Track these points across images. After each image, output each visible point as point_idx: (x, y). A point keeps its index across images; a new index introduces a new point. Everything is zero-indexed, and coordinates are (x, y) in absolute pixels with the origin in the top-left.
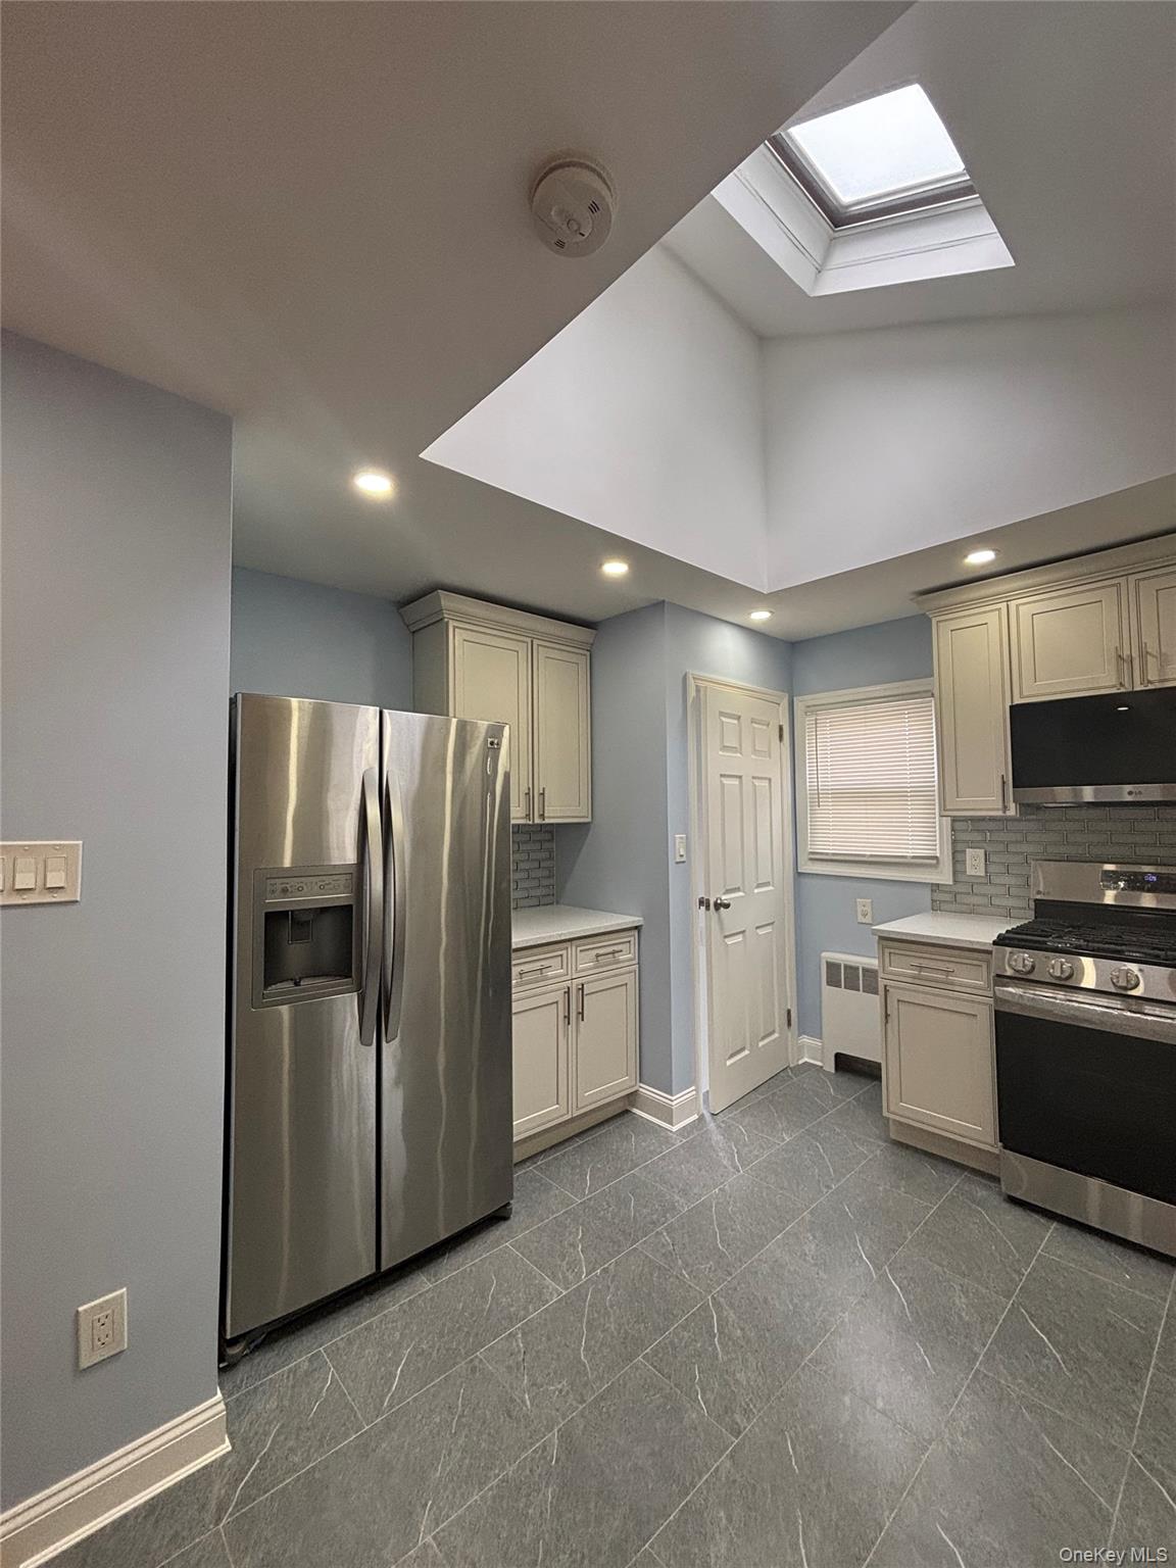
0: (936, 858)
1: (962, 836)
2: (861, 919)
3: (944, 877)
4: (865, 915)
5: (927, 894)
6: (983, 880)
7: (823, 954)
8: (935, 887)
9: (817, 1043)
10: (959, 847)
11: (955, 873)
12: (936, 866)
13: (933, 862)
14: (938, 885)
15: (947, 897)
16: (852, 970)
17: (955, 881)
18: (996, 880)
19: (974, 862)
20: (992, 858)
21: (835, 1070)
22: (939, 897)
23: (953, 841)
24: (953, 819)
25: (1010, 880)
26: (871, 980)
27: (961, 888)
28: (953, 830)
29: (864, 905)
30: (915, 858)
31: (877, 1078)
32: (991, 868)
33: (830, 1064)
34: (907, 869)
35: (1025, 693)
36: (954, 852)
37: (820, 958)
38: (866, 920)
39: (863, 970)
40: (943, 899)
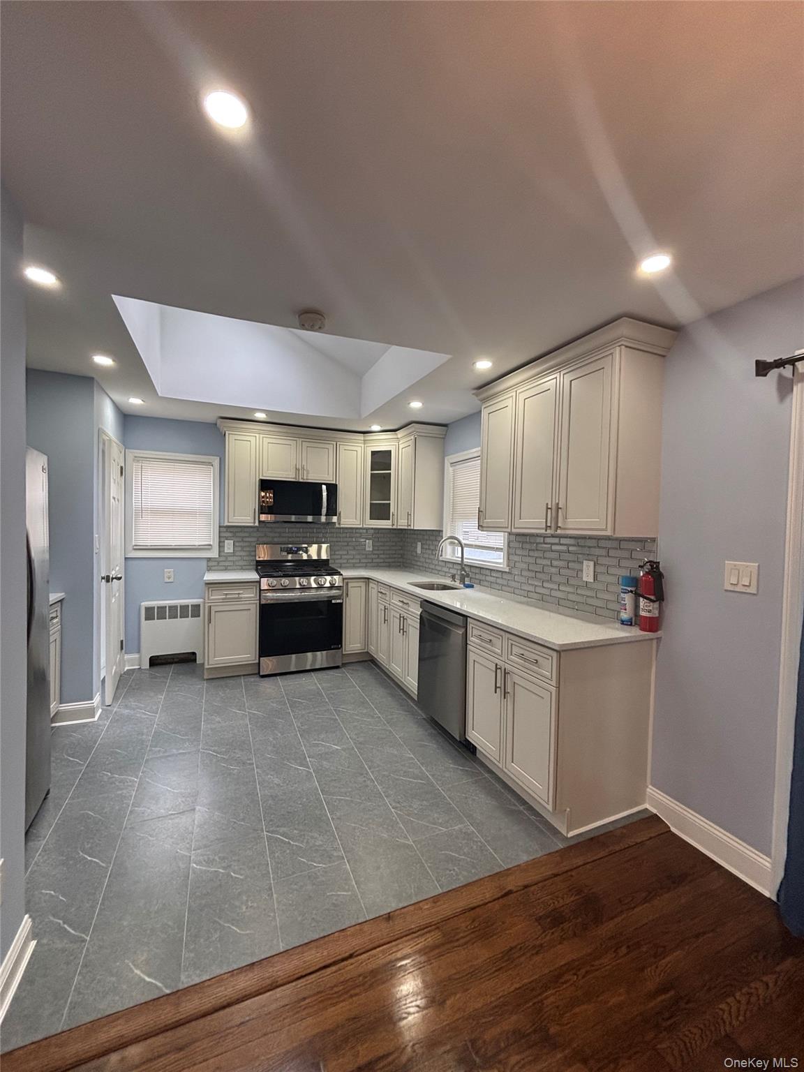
0: (210, 545)
1: (223, 534)
2: (167, 580)
3: (214, 554)
4: (169, 578)
5: (204, 563)
6: (232, 555)
7: (143, 604)
8: (209, 559)
9: (136, 656)
10: (222, 540)
11: (219, 552)
12: (209, 549)
13: (208, 547)
14: (210, 558)
15: (215, 564)
16: (162, 609)
17: (219, 556)
18: (238, 554)
19: (229, 546)
20: (237, 544)
21: (150, 666)
22: (210, 564)
23: (220, 537)
24: (220, 527)
25: (244, 554)
26: (174, 612)
27: (222, 559)
28: (220, 532)
29: (169, 572)
30: (199, 545)
31: (176, 663)
32: (236, 549)
33: (146, 665)
34: (194, 551)
35: (264, 475)
36: (220, 542)
37: (140, 606)
38: (170, 580)
39: (169, 607)
40: (212, 565)
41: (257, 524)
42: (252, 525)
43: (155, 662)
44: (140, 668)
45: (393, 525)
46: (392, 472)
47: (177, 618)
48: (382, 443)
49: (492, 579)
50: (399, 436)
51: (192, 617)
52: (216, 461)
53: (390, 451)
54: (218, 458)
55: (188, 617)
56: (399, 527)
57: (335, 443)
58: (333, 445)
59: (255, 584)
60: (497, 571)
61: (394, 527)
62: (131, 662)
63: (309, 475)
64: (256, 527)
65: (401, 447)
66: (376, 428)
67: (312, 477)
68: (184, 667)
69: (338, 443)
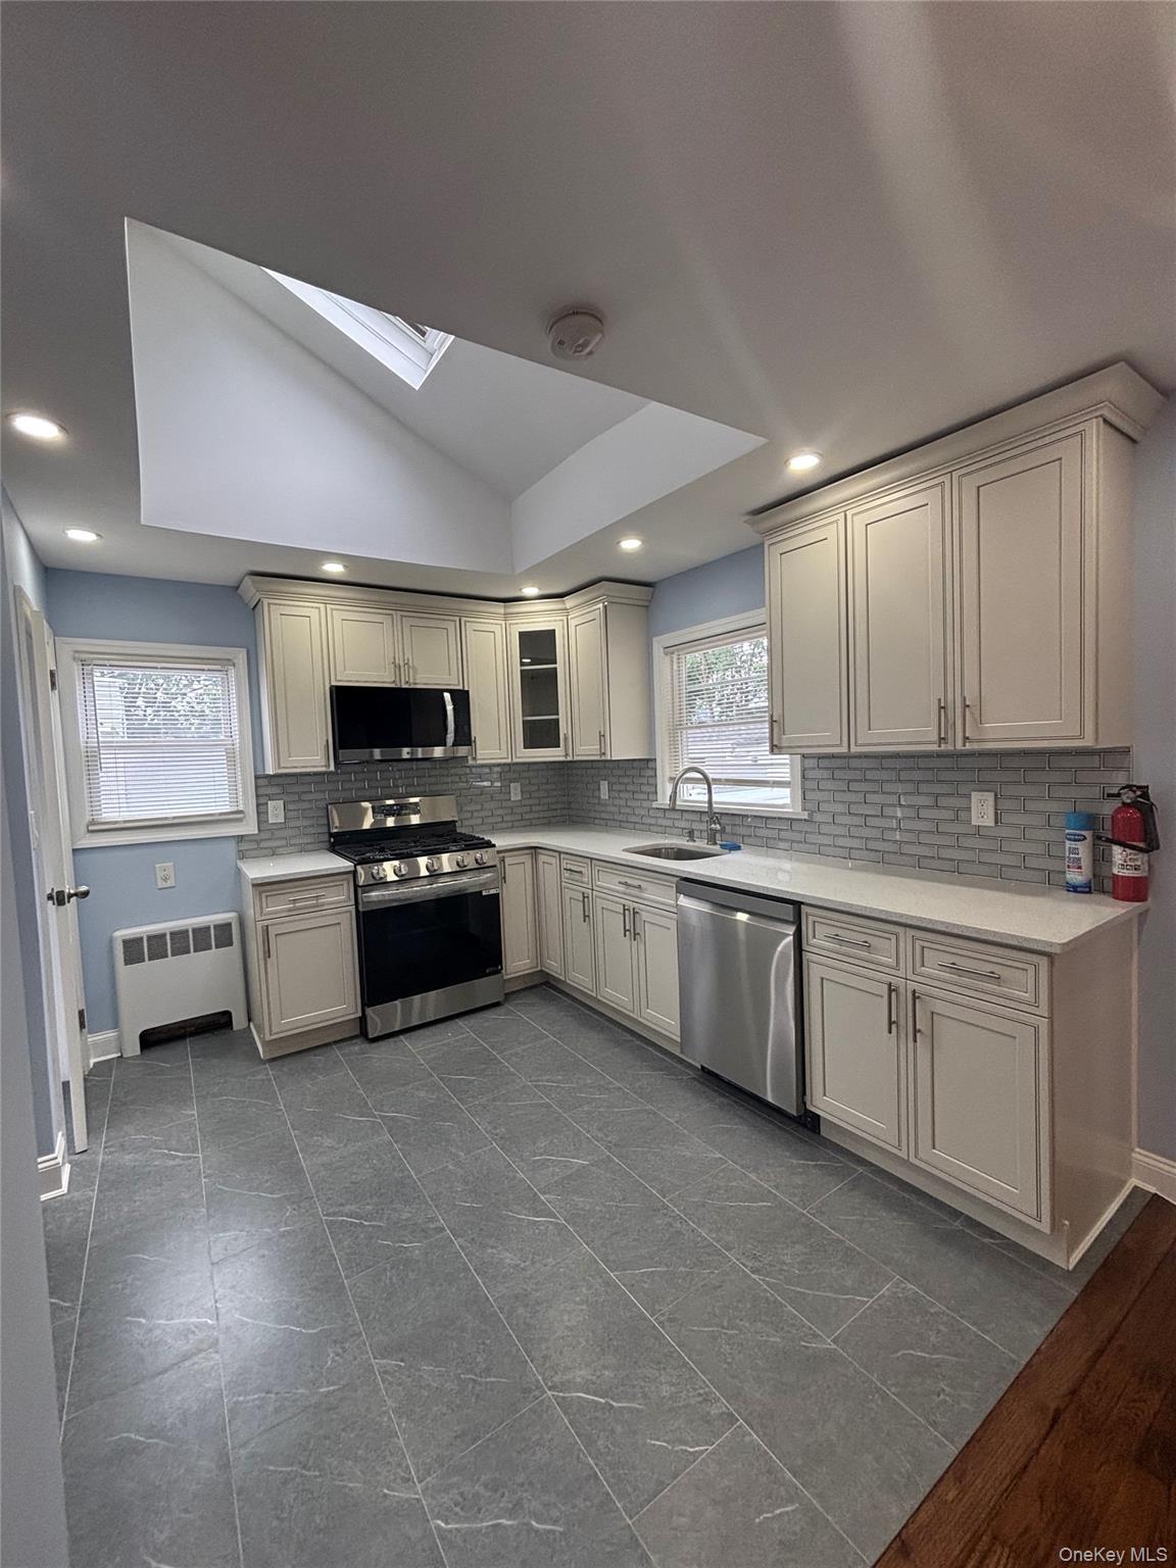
0: (240, 812)
1: (262, 791)
2: (161, 884)
3: (250, 827)
4: (165, 879)
5: (232, 846)
6: (283, 826)
7: (118, 934)
8: (240, 838)
9: (111, 1034)
10: (262, 801)
11: (259, 823)
12: (239, 820)
13: (236, 817)
14: (242, 836)
15: (253, 845)
16: (157, 941)
17: (259, 830)
18: (292, 824)
19: (276, 811)
20: (290, 807)
21: (142, 1050)
22: (244, 846)
23: (257, 796)
24: (256, 778)
25: (306, 823)
26: (181, 943)
27: (264, 836)
28: (257, 787)
29: (165, 869)
30: (221, 814)
31: (192, 1034)
32: (290, 814)
33: (133, 1048)
34: (214, 826)
35: (339, 678)
36: (258, 805)
37: (111, 940)
38: (169, 884)
39: (172, 934)
40: (248, 848)
41: (332, 768)
42: (324, 769)
43: (151, 1040)
44: (121, 1056)
45: (567, 755)
46: (560, 666)
47: (188, 952)
48: (538, 617)
49: (770, 833)
50: (568, 606)
51: (217, 947)
52: (241, 656)
53: (554, 630)
54: (244, 651)
55: (210, 948)
56: (576, 758)
57: (457, 619)
58: (455, 621)
59: (346, 876)
60: (780, 818)
61: (569, 759)
62: (101, 1048)
63: (418, 676)
64: (331, 773)
65: (572, 623)
66: (530, 591)
67: (424, 680)
68: (214, 1041)
69: (463, 619)
